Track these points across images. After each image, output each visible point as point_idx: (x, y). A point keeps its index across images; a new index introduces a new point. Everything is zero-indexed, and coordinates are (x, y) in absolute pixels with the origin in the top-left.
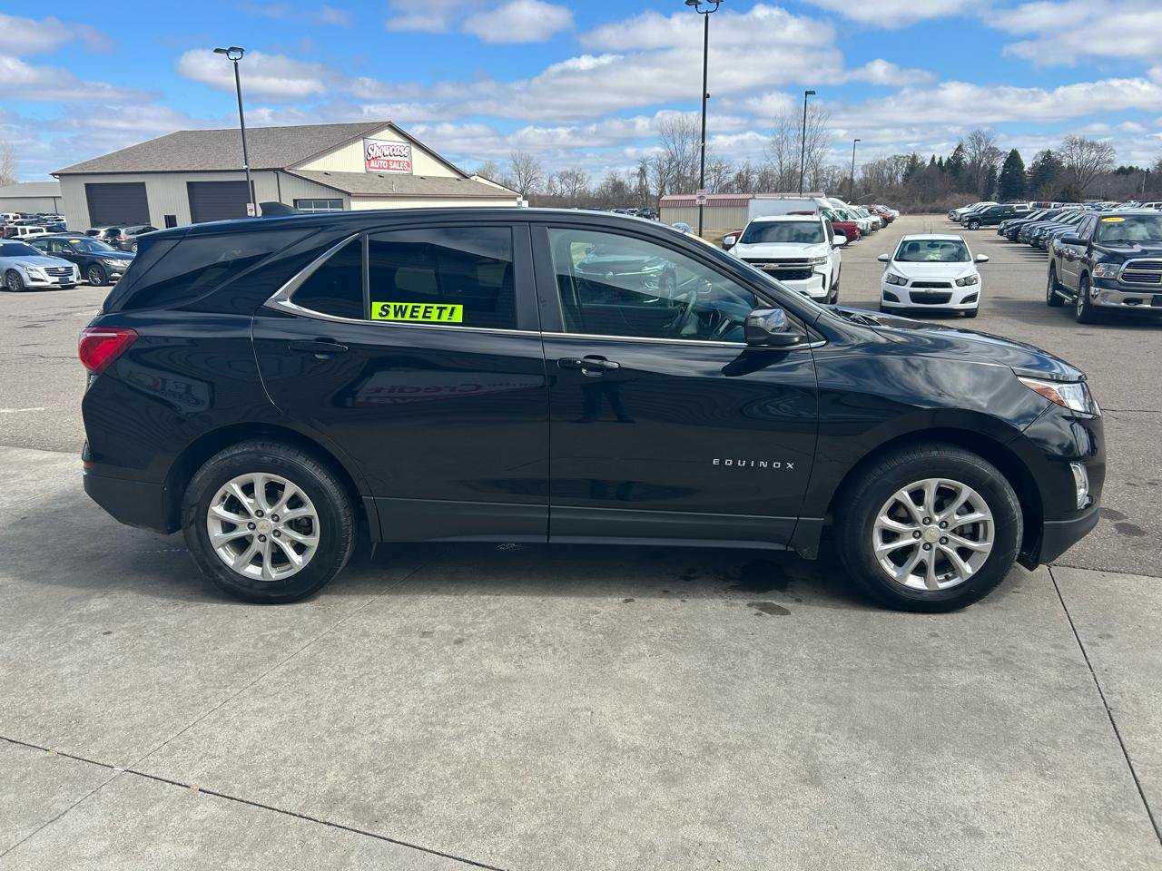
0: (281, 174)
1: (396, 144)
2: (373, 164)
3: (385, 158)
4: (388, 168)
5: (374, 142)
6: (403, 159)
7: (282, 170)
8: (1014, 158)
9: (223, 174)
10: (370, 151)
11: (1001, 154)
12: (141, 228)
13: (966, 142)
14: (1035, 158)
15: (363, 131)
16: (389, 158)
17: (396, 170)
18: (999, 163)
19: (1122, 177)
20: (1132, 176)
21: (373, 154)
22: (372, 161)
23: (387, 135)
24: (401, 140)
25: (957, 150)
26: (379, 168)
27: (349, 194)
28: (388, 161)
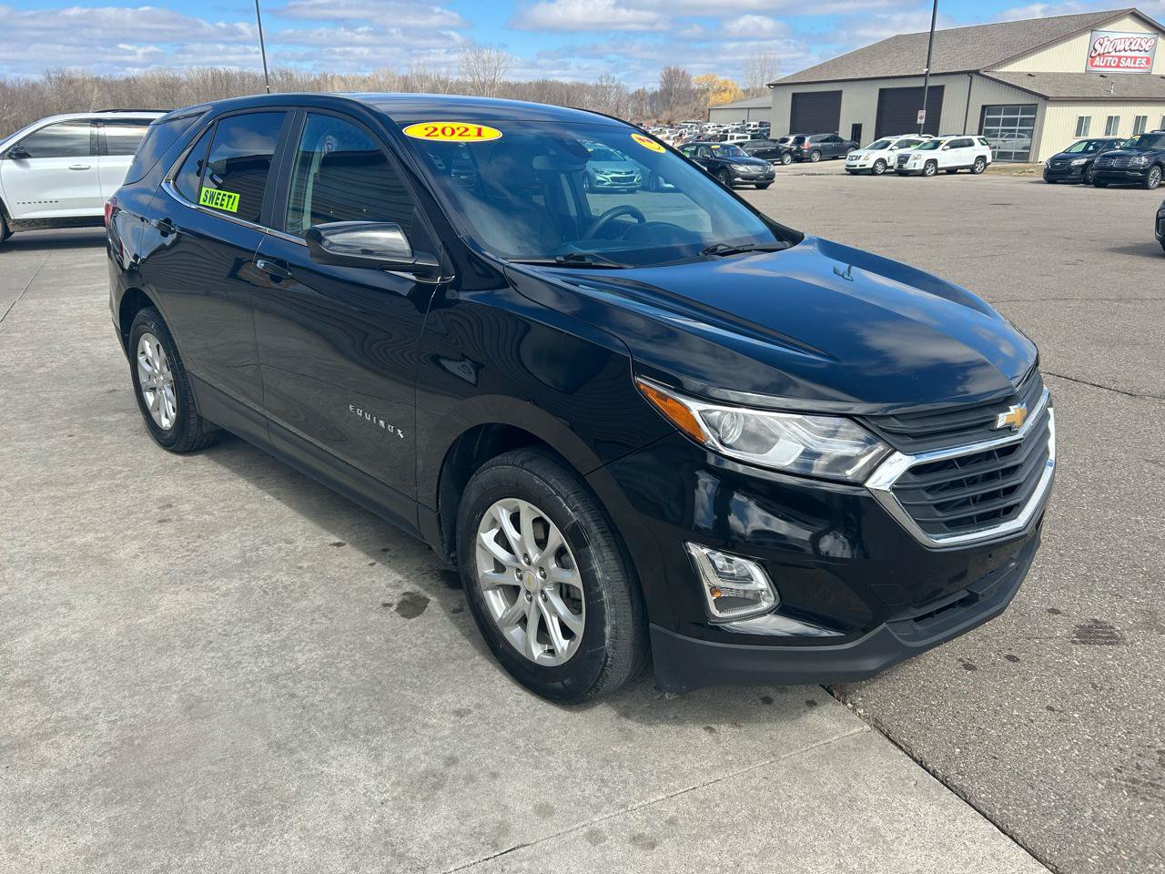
0: (975, 77)
1: (1135, 36)
2: (1097, 61)
3: (1118, 54)
4: (1118, 66)
5: (1106, 34)
6: (1143, 54)
7: (977, 72)
9: (907, 80)
10: (1097, 46)
12: (827, 135)
15: (1091, 23)
16: (1123, 54)
17: (1128, 68)
21: (1100, 50)
22: (1098, 59)
23: (1129, 24)
24: (1148, 32)
26: (1106, 66)
27: (1046, 98)
28: (1120, 58)
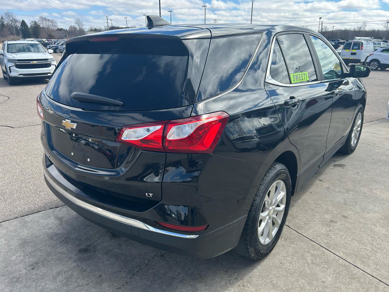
8: (23, 23)
11: (18, 21)
13: (4, 16)
14: (30, 23)
18: (19, 25)
19: (60, 32)
20: (62, 31)
25: (1, 19)
